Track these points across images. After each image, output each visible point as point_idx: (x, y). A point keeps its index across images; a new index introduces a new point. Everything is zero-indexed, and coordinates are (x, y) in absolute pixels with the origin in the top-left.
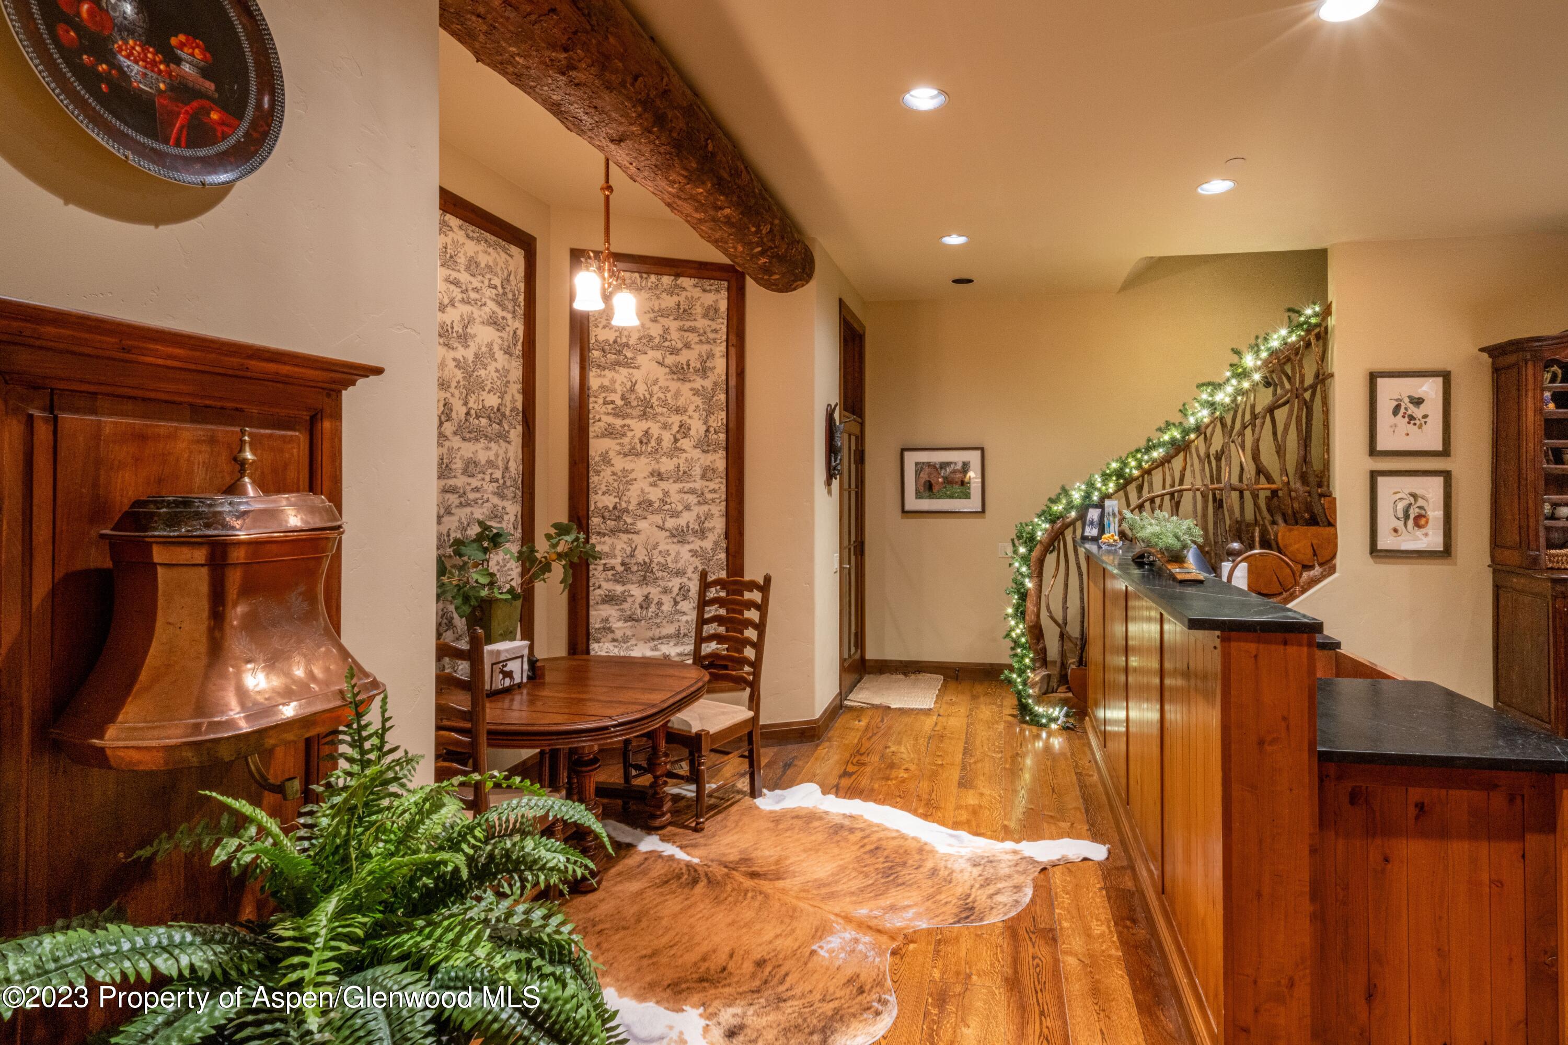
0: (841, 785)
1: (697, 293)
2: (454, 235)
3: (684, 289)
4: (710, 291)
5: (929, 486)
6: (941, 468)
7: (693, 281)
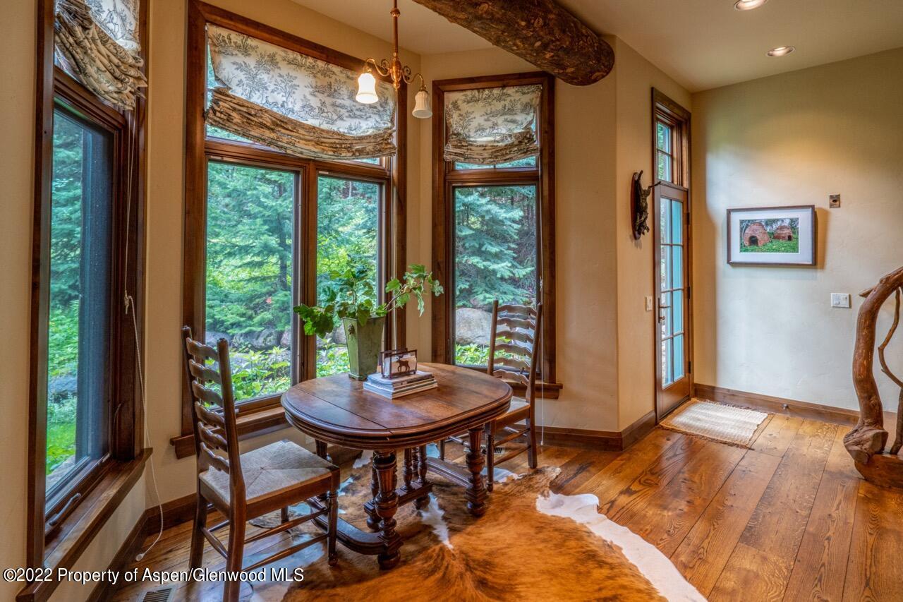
0: (617, 503)
1: (517, 96)
2: (336, 77)
3: (509, 95)
4: (528, 93)
5: (753, 241)
6: (767, 224)
7: (516, 89)
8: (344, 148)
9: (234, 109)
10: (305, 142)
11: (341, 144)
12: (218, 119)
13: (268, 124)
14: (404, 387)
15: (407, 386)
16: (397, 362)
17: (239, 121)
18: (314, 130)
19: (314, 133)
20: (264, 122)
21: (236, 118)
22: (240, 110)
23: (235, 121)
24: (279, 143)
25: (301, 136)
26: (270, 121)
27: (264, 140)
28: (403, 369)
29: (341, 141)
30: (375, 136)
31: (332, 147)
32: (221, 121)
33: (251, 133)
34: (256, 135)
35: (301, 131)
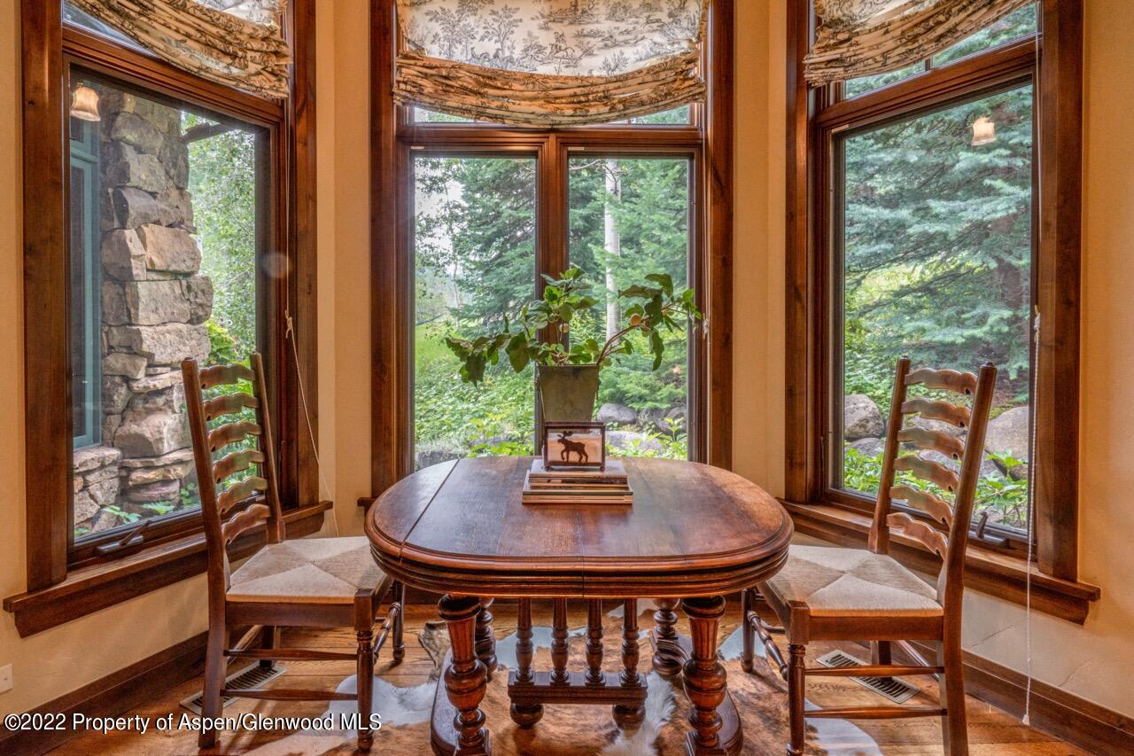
8: (595, 100)
9: (426, 76)
10: (528, 103)
11: (587, 95)
12: (404, 93)
13: (470, 87)
14: (555, 487)
15: (561, 487)
16: (559, 441)
17: (431, 90)
18: (532, 80)
19: (533, 83)
20: (465, 84)
21: (428, 87)
22: (432, 75)
23: (426, 91)
24: (488, 111)
25: (518, 93)
26: (471, 81)
27: (469, 111)
28: (574, 456)
29: (586, 90)
30: (654, 71)
31: (573, 103)
32: (409, 95)
33: (448, 104)
34: (454, 104)
35: (516, 86)
